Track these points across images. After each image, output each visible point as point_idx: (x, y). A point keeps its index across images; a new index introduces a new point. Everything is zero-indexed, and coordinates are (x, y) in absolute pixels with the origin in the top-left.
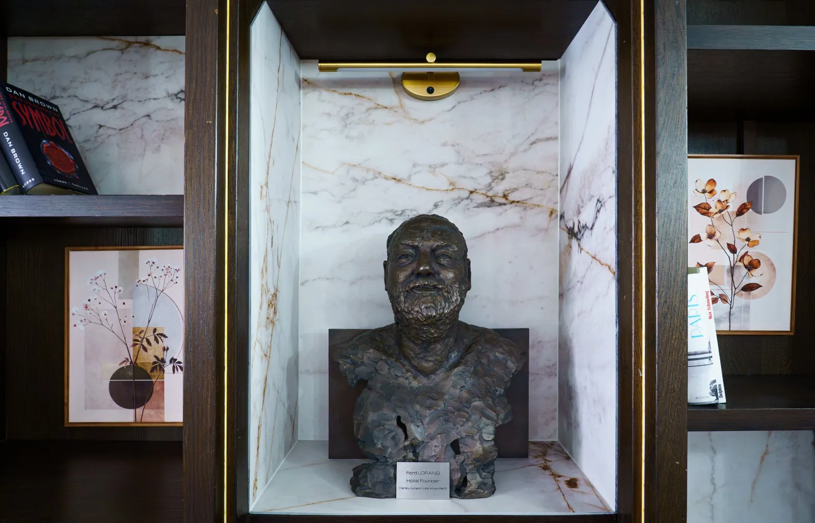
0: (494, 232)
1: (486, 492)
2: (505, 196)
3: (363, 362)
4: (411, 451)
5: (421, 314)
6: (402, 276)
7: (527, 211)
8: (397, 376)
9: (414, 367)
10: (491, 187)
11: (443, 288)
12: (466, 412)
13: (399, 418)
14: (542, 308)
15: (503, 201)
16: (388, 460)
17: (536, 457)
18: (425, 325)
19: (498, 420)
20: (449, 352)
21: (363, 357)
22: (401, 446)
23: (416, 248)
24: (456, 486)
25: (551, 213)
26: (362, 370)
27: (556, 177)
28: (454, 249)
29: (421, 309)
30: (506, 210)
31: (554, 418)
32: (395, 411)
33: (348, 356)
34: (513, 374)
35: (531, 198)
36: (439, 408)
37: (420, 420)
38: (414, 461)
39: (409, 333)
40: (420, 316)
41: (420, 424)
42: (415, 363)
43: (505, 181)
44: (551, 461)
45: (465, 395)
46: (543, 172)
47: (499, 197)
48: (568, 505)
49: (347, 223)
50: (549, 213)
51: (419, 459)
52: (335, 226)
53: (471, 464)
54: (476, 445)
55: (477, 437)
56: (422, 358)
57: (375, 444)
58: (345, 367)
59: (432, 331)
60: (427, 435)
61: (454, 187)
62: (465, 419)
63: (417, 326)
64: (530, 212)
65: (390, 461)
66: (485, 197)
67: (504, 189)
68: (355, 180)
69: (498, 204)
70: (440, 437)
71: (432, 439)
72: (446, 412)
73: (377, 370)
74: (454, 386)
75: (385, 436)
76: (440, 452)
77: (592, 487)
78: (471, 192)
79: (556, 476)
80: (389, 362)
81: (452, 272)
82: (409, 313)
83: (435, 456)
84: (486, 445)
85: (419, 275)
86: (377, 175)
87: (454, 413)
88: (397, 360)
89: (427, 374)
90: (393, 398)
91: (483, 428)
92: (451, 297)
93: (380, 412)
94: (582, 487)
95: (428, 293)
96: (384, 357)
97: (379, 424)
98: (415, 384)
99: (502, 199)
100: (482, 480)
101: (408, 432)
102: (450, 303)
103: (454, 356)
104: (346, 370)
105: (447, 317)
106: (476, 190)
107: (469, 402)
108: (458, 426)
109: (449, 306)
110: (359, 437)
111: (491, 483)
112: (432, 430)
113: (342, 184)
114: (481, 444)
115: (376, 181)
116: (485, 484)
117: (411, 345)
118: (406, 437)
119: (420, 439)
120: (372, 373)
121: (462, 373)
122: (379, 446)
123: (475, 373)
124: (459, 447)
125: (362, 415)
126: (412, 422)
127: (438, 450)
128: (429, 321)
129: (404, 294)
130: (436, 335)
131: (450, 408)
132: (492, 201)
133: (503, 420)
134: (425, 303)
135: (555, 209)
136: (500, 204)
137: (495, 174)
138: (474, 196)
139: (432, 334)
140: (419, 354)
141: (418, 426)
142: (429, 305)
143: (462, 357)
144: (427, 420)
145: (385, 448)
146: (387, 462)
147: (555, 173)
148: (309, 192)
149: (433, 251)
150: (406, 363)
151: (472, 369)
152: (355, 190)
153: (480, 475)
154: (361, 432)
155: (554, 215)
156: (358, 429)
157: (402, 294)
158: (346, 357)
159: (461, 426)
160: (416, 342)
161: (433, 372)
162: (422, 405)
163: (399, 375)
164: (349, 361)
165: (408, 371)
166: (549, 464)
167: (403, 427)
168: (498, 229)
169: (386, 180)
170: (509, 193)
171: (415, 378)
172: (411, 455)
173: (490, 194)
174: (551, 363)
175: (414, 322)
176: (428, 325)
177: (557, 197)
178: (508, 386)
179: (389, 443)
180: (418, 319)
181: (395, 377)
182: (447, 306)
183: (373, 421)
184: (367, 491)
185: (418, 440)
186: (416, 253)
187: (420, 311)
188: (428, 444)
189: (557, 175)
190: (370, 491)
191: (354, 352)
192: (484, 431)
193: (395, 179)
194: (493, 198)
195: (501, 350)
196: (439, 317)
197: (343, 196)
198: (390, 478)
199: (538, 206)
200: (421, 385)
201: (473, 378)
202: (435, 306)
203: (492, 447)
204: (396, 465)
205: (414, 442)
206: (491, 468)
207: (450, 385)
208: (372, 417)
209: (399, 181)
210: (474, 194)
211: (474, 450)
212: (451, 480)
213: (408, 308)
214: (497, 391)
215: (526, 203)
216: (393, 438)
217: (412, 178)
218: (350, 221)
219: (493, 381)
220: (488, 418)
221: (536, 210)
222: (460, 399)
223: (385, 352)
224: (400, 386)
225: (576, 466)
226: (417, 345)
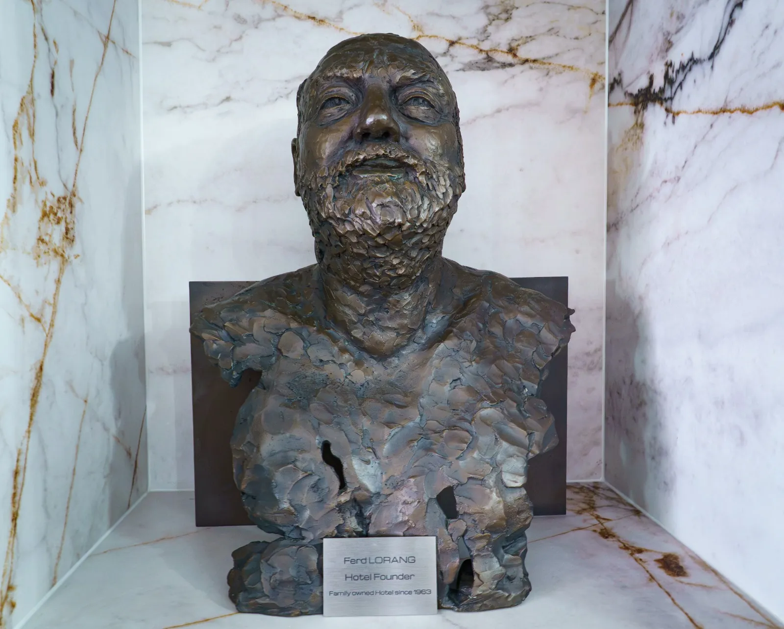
0: (492, 115)
1: (513, 595)
2: (512, 51)
3: (252, 335)
4: (354, 512)
5: (370, 218)
6: (328, 147)
7: (551, 77)
8: (321, 361)
9: (356, 342)
10: (486, 35)
11: (416, 165)
12: (467, 431)
13: (326, 447)
14: (577, 252)
15: (509, 59)
16: (304, 534)
17: (579, 513)
18: (378, 247)
19: (530, 446)
20: (427, 312)
21: (251, 323)
22: (333, 504)
23: (356, 84)
24: (450, 585)
25: (594, 81)
26: (251, 351)
27: (600, 17)
28: (438, 90)
29: (370, 209)
30: (513, 76)
31: (596, 443)
32: (317, 431)
33: (221, 324)
34: (553, 354)
35: (557, 55)
36: (411, 424)
37: (373, 449)
38: (360, 535)
39: (347, 271)
40: (368, 226)
41: (370, 457)
42: (357, 333)
43: (510, 22)
44: (608, 520)
45: (462, 395)
46: (579, 7)
47: (502, 51)
48: (691, 620)
49: (228, 99)
50: (589, 82)
51: (371, 531)
52: (205, 105)
53: (480, 538)
54: (490, 498)
55: (491, 481)
56: (373, 324)
57: (276, 502)
58: (215, 346)
59: (395, 262)
60: (387, 480)
61: (421, 34)
62: (465, 446)
63: (362, 251)
64: (555, 80)
65: (309, 536)
66: (476, 51)
67: (511, 39)
68: (240, 20)
69: (498, 65)
70: (416, 484)
71: (397, 486)
72: (424, 433)
73: (279, 350)
74: (439, 379)
75: (298, 485)
76: (414, 515)
77: (715, 572)
78: (452, 43)
79: (635, 551)
80: (305, 334)
81: (434, 133)
82: (344, 221)
83: (405, 523)
84: (511, 497)
85: (365, 136)
86: (280, 12)
87: (441, 432)
88: (320, 330)
89: (381, 355)
90: (313, 405)
91: (504, 461)
92: (433, 186)
93: (288, 435)
94: (696, 575)
95: (386, 176)
96: (294, 325)
97: (285, 461)
98: (359, 376)
99: (506, 54)
100: (504, 571)
101: (346, 475)
102: (433, 198)
103: (435, 321)
104: (216, 352)
105: (426, 230)
106: (460, 39)
107: (471, 410)
108: (451, 459)
109: (430, 206)
110: (243, 487)
111: (521, 575)
112: (397, 469)
113: (215, 27)
114: (500, 494)
115: (280, 22)
116: (510, 579)
117: (351, 297)
118: (343, 486)
119: (372, 488)
120: (270, 356)
121: (453, 354)
122: (285, 505)
123: (481, 354)
124: (454, 503)
125: (249, 442)
126: (354, 453)
127: (410, 510)
128: (388, 237)
129: (334, 181)
130: (401, 272)
131: (433, 424)
132: (489, 59)
133: (541, 446)
134: (381, 195)
135: (600, 74)
136: (504, 65)
137: (494, 10)
138: (456, 50)
139: (394, 268)
140: (364, 315)
141: (368, 462)
142: (389, 199)
143: (451, 324)
144: (386, 447)
145: (299, 509)
146: (303, 538)
147: (599, 9)
148: (156, 43)
149: (395, 90)
150: (340, 335)
151: (474, 344)
152: (241, 38)
153: (500, 561)
154: (248, 476)
155: (597, 86)
156: (242, 469)
157: (330, 180)
158: (216, 325)
159: (457, 459)
160: (361, 289)
161: (396, 351)
162: (373, 418)
163: (325, 359)
164: (223, 333)
165: (343, 350)
166: (607, 525)
167: (335, 463)
168: (499, 111)
169: (297, 21)
170: (518, 45)
171: (358, 363)
172: (353, 523)
173: (486, 46)
174: (592, 348)
175: (354, 240)
176: (386, 246)
177: (604, 54)
178: (543, 378)
179: (306, 497)
180: (365, 232)
181: (318, 364)
182: (426, 206)
183: (272, 454)
184: (260, 601)
185: (367, 490)
186: (357, 96)
187: (368, 212)
188: (389, 498)
189: (604, 13)
190: (267, 601)
191: (234, 316)
192: (505, 467)
193: (314, 18)
194: (490, 54)
195: (526, 308)
196: (409, 228)
197: (218, 51)
198: (309, 573)
199: (571, 68)
200: (370, 378)
201: (477, 363)
202: (402, 202)
203: (521, 501)
204: (322, 544)
205: (360, 495)
206: (520, 544)
207: (431, 378)
208: (270, 445)
209: (321, 21)
210: (457, 46)
211: (487, 508)
212: (440, 573)
213: (342, 209)
214: (524, 387)
215: (550, 64)
216: (315, 487)
217: (345, 16)
218: (232, 96)
219: (517, 369)
220: (512, 441)
221: (567, 75)
222: (452, 405)
223: (296, 316)
224: (328, 383)
225: (658, 529)
226: (361, 294)
